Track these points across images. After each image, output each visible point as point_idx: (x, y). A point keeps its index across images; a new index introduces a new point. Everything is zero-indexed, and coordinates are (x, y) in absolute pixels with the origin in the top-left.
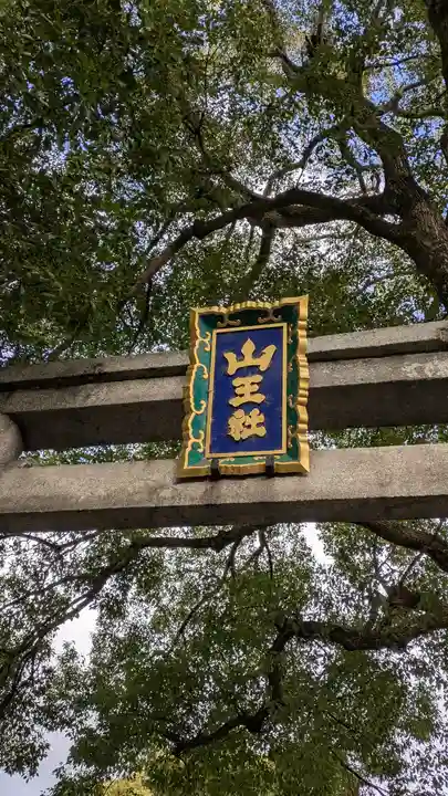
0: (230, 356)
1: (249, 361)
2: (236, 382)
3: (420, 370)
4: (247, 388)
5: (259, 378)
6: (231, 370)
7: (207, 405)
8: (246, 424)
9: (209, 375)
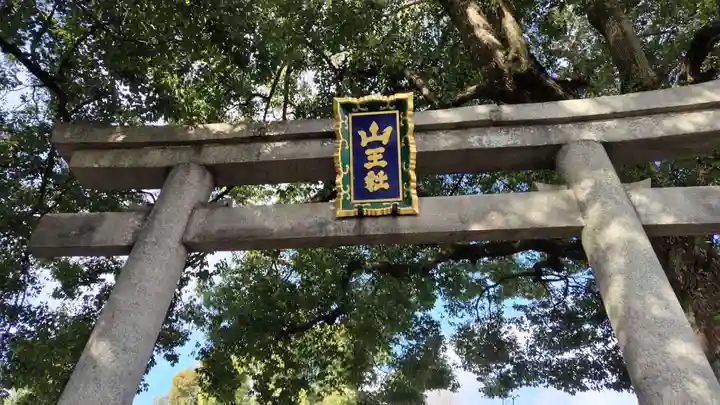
0: (362, 133)
1: (375, 138)
2: (368, 152)
3: (480, 141)
4: (375, 157)
5: (382, 150)
6: (364, 144)
7: (350, 168)
8: (375, 182)
9: (349, 146)
